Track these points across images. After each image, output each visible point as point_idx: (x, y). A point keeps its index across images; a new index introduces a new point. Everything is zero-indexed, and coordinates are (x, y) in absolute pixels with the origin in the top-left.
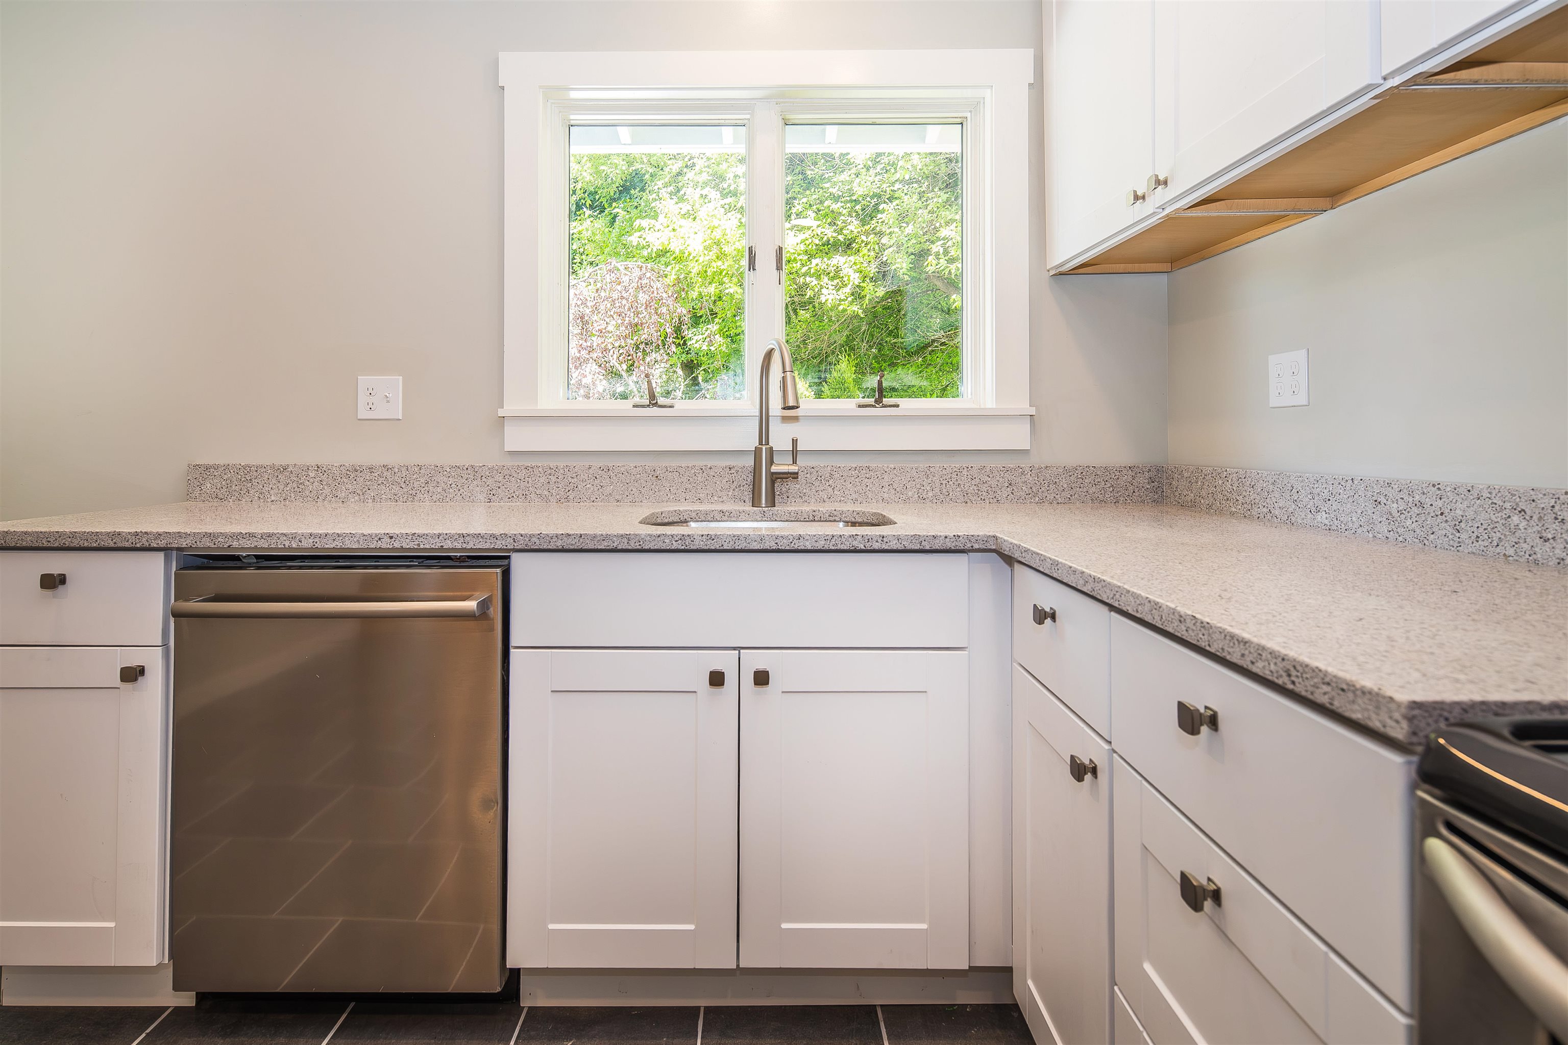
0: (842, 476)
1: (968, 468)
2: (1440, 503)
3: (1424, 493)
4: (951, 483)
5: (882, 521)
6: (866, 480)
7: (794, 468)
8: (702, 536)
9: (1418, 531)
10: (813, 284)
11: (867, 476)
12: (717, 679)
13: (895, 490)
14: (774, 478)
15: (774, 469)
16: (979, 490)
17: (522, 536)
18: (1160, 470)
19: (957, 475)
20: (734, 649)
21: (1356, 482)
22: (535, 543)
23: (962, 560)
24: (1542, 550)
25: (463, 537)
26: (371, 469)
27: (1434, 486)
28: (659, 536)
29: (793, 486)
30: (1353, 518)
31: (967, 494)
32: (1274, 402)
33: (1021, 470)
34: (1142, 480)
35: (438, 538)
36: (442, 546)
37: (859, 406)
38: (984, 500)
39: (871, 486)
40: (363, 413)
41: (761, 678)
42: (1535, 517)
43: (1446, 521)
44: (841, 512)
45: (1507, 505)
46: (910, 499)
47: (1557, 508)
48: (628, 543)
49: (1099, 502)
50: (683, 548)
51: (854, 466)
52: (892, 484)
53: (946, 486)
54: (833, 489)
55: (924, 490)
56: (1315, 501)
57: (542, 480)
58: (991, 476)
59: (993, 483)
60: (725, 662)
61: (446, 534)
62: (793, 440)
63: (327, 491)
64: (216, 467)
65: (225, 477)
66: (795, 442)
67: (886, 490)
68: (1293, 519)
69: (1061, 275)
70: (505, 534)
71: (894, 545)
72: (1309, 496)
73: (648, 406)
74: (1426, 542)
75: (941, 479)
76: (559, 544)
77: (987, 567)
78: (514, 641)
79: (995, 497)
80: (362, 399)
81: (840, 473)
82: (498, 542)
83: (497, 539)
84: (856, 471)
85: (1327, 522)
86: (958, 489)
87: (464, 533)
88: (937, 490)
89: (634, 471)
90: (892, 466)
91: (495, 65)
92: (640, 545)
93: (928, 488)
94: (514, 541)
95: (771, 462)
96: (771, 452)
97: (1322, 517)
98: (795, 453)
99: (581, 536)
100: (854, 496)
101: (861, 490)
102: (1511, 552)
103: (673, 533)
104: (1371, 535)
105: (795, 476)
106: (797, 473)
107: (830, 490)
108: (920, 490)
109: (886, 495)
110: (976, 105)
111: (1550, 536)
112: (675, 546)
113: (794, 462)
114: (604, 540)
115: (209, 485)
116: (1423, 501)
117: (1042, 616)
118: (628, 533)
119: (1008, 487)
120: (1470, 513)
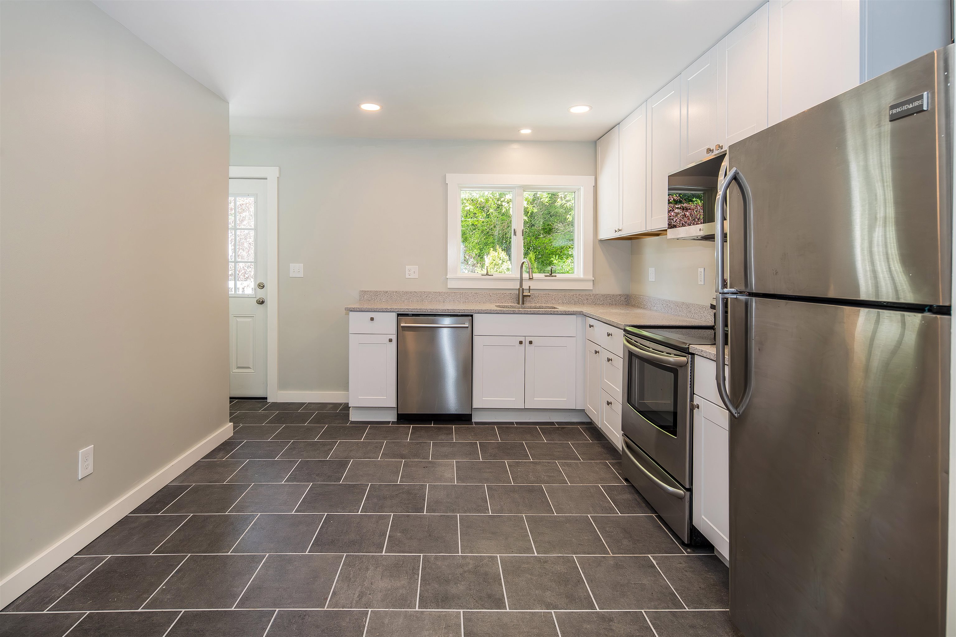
0: (542, 296)
1: (576, 294)
2: (669, 304)
4: (571, 298)
5: (555, 308)
6: (548, 298)
7: (529, 294)
9: (667, 310)
10: (505, 206)
11: (549, 296)
12: (521, 343)
14: (524, 296)
15: (524, 294)
17: (473, 310)
18: (628, 295)
19: (573, 296)
20: (524, 336)
21: (660, 300)
22: (477, 311)
23: (574, 317)
26: (411, 293)
27: (669, 301)
29: (528, 298)
30: (659, 308)
31: (575, 301)
32: (650, 279)
33: (590, 295)
34: (623, 298)
37: (545, 276)
38: (579, 302)
40: (407, 276)
41: (531, 342)
42: (679, 307)
43: (670, 308)
44: (542, 306)
45: (677, 305)
46: (560, 302)
47: (681, 305)
49: (611, 305)
51: (545, 293)
52: (555, 299)
53: (569, 300)
54: (539, 300)
56: (654, 304)
57: (458, 296)
58: (582, 296)
59: (582, 298)
60: (522, 339)
63: (399, 298)
64: (368, 291)
65: (370, 294)
66: (530, 287)
67: (553, 300)
68: (651, 309)
69: (601, 241)
70: (467, 309)
71: (560, 313)
73: (486, 275)
74: (668, 312)
75: (568, 297)
77: (580, 319)
78: (474, 333)
79: (582, 302)
80: (407, 272)
83: (465, 310)
84: (545, 295)
86: (573, 300)
88: (567, 301)
89: (484, 294)
90: (555, 293)
91: (445, 178)
93: (565, 299)
94: (471, 311)
95: (523, 292)
96: (523, 289)
97: (655, 308)
98: (529, 289)
100: (545, 302)
101: (546, 300)
102: (676, 314)
104: (661, 312)
105: (529, 296)
106: (530, 296)
108: (563, 301)
109: (553, 302)
110: (579, 189)
111: (680, 311)
113: (529, 292)
115: (366, 297)
117: (591, 326)
119: (586, 299)
120: (673, 307)
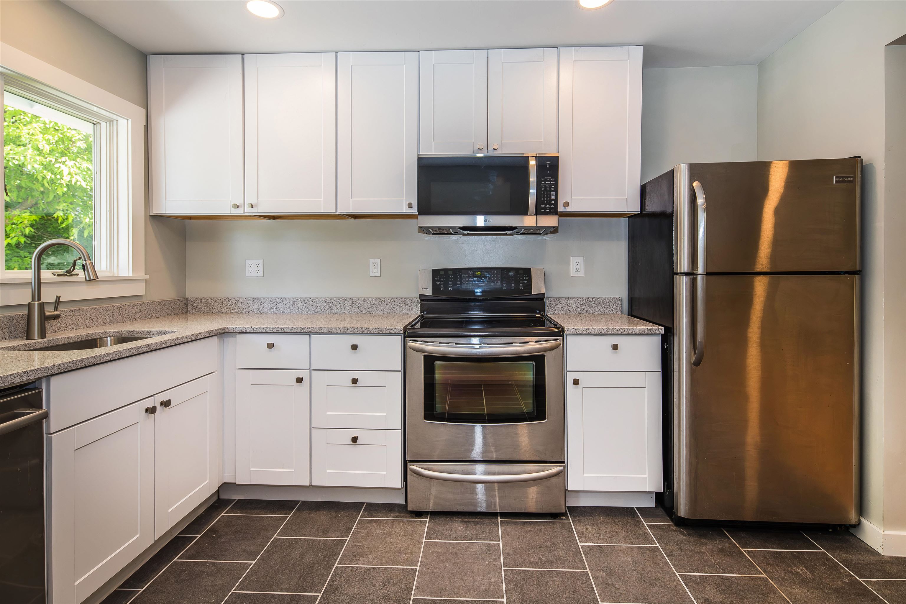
0: (66, 316)
1: (124, 305)
2: (312, 303)
3: (308, 301)
4: (117, 313)
6: (78, 316)
7: (57, 313)
8: (145, 345)
9: (306, 310)
11: (79, 314)
13: (93, 320)
15: (44, 314)
16: (128, 316)
17: (63, 364)
19: (120, 309)
21: (286, 299)
22: (71, 366)
24: (336, 310)
25: (28, 373)
27: (311, 299)
28: (129, 350)
30: (285, 309)
31: (124, 318)
32: (248, 274)
33: (144, 304)
34: (182, 304)
35: (10, 377)
36: (13, 382)
37: (58, 275)
38: (130, 320)
39: (81, 320)
41: (164, 404)
42: (335, 304)
43: (314, 307)
44: (91, 334)
45: (329, 302)
46: (100, 324)
47: (339, 301)
48: (116, 356)
50: (138, 353)
51: (72, 309)
52: (91, 317)
53: (115, 315)
54: (61, 324)
55: (105, 318)
56: (271, 305)
58: (133, 308)
59: (134, 311)
60: (150, 403)
61: (16, 374)
62: (57, 297)
67: (88, 321)
68: (262, 312)
70: (53, 365)
72: (269, 304)
74: (308, 312)
75: (113, 312)
76: (84, 364)
79: (134, 318)
81: (65, 314)
82: (50, 371)
83: (49, 369)
84: (73, 312)
85: (275, 311)
86: (120, 316)
87: (28, 370)
88: (111, 318)
90: (91, 307)
92: (121, 356)
93: (107, 317)
94: (59, 368)
95: (41, 310)
96: (41, 304)
97: (274, 310)
98: (58, 304)
99: (94, 357)
100: (72, 326)
101: (76, 322)
102: (330, 312)
103: (134, 347)
104: (291, 313)
106: (57, 316)
107: (59, 324)
108: (104, 319)
109: (88, 324)
111: (338, 307)
112: (135, 353)
113: (56, 309)
114: (105, 357)
116: (307, 303)
117: (271, 346)
118: (115, 351)
119: (139, 313)
120: (320, 304)
